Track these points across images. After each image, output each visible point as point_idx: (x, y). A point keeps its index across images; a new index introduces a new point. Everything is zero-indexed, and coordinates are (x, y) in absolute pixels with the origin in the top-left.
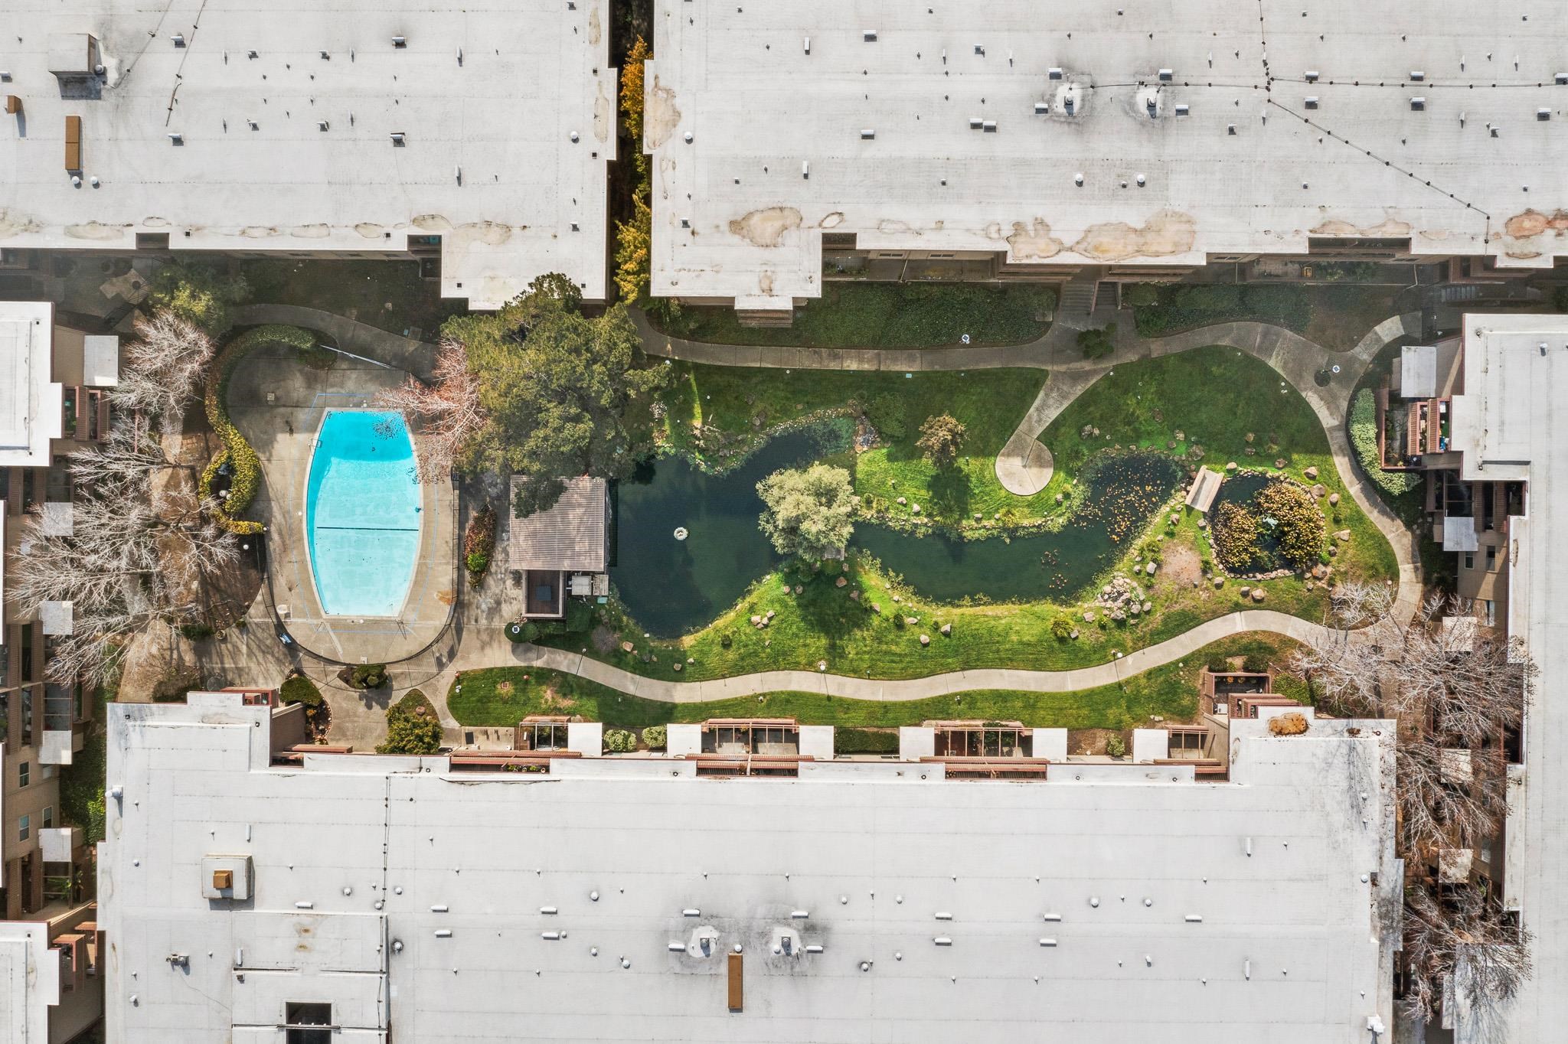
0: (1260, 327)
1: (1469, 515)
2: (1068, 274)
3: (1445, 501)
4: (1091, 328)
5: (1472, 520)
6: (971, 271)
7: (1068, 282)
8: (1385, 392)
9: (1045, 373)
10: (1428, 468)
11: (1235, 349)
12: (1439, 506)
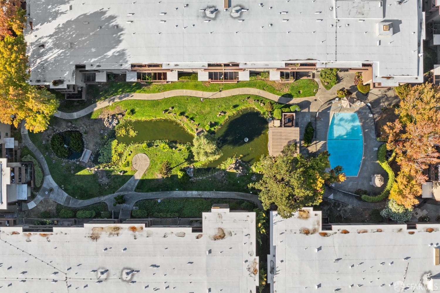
0: (70, 206)
1: (7, 149)
2: (128, 221)
3: (14, 153)
4: (121, 205)
5: (6, 147)
6: (158, 222)
7: (128, 219)
8: (32, 186)
9: (135, 191)
10: (19, 163)
11: (78, 199)
12: (16, 151)
